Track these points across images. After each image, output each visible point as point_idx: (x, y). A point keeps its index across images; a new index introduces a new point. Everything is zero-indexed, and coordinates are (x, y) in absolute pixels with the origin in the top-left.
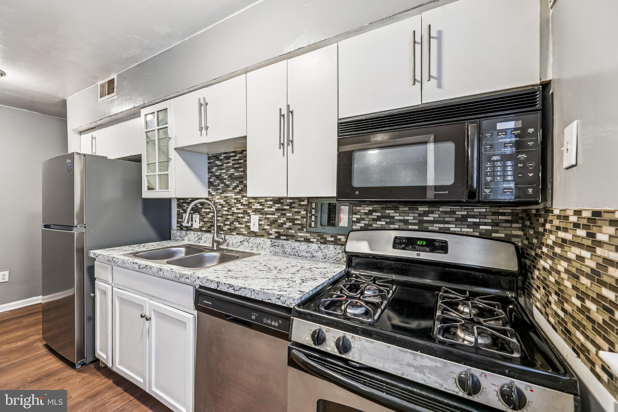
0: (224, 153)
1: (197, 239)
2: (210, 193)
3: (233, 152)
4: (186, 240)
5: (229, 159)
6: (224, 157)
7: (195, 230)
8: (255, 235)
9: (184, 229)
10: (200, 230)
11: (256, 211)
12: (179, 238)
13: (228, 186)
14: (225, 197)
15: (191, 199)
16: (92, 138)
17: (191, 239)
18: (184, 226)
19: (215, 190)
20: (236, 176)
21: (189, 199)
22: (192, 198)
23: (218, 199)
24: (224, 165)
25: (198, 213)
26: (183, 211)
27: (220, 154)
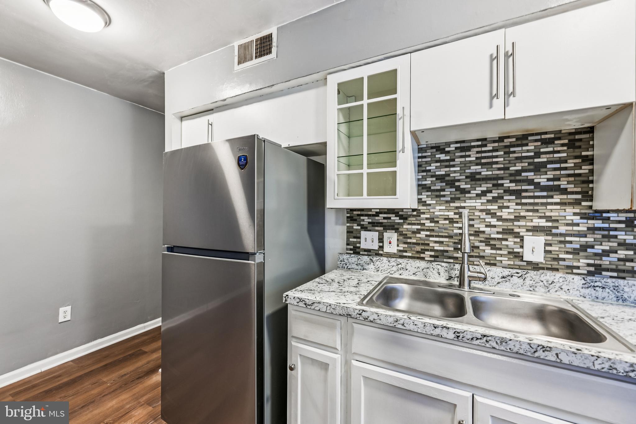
0: (457, 142)
1: (395, 269)
2: (420, 201)
3: (478, 140)
4: (371, 269)
5: (470, 151)
6: (456, 148)
7: (389, 255)
8: (536, 267)
9: (361, 253)
10: (400, 255)
11: (536, 230)
12: (354, 266)
13: (464, 191)
14: (457, 208)
15: (378, 211)
16: (209, 124)
17: (381, 268)
18: (363, 249)
19: (434, 196)
20: (485, 176)
21: (373, 210)
22: (379, 209)
23: (439, 210)
24: (456, 160)
25: (394, 231)
26: (359, 228)
27: (448, 144)
